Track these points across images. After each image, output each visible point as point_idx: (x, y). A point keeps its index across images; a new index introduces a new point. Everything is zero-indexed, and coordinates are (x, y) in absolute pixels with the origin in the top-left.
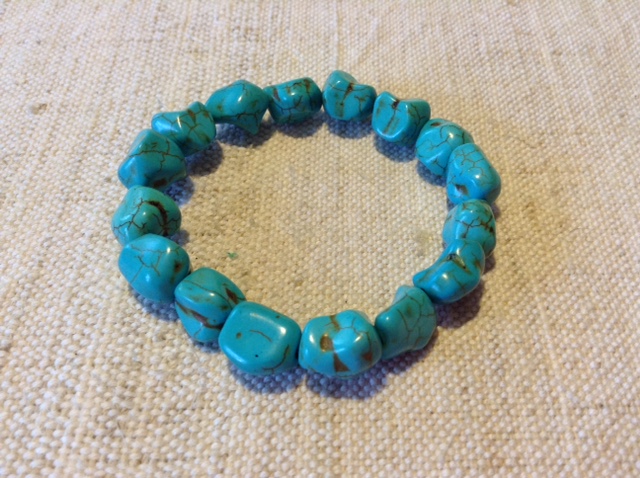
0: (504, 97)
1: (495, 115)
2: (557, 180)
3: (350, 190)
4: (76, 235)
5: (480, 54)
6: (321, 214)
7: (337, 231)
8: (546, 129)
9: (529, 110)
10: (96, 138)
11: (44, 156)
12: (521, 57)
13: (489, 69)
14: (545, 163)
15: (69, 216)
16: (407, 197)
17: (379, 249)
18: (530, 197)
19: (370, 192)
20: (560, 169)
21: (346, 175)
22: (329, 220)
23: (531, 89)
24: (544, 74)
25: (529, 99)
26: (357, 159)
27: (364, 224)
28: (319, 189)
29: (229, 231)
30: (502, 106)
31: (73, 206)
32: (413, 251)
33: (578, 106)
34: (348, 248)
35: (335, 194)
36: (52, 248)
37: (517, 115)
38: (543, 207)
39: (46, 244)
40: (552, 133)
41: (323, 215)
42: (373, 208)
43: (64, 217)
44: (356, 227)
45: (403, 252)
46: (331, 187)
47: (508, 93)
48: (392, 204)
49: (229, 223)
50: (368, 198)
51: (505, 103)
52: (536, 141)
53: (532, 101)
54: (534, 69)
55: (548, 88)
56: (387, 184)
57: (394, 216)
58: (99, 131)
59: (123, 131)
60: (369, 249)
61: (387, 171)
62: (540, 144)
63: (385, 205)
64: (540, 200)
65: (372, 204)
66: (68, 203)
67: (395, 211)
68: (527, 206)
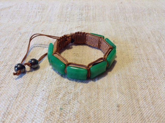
0: (136, 70)
1: (134, 74)
2: (150, 91)
3: (100, 94)
4: (35, 105)
5: (130, 60)
6: (93, 100)
7: (97, 105)
8: (147, 78)
9: (142, 73)
10: (41, 80)
11: (29, 84)
12: (140, 60)
13: (132, 63)
14: (147, 87)
15: (34, 100)
16: (114, 95)
17: (108, 110)
18: (144, 95)
19: (105, 94)
20: (150, 88)
21: (99, 90)
22: (96, 101)
23: (142, 68)
24: (145, 64)
25: (142, 70)
26: (102, 85)
27: (104, 102)
28: (93, 93)
29: (71, 104)
30: (136, 72)
31: (35, 97)
32: (117, 110)
33: (154, 72)
34: (100, 109)
35: (97, 94)
36: (29, 109)
37: (139, 74)
38: (147, 98)
39: (27, 108)
40: (148, 79)
41: (94, 100)
42: (106, 98)
43: (32, 100)
44: (102, 103)
45: (114, 110)
46: (96, 93)
47: (137, 69)
48: (111, 97)
49: (71, 102)
50: (105, 95)
51: (137, 71)
52: (144, 81)
53: (143, 71)
54: (143, 63)
55: (146, 68)
56: (109, 92)
57: (111, 100)
58: (42, 78)
59: (47, 78)
60: (105, 110)
61: (109, 88)
62: (145, 82)
63: (109, 97)
64: (147, 96)
65: (106, 97)
66: (34, 96)
67: (112, 99)
68: (144, 98)
